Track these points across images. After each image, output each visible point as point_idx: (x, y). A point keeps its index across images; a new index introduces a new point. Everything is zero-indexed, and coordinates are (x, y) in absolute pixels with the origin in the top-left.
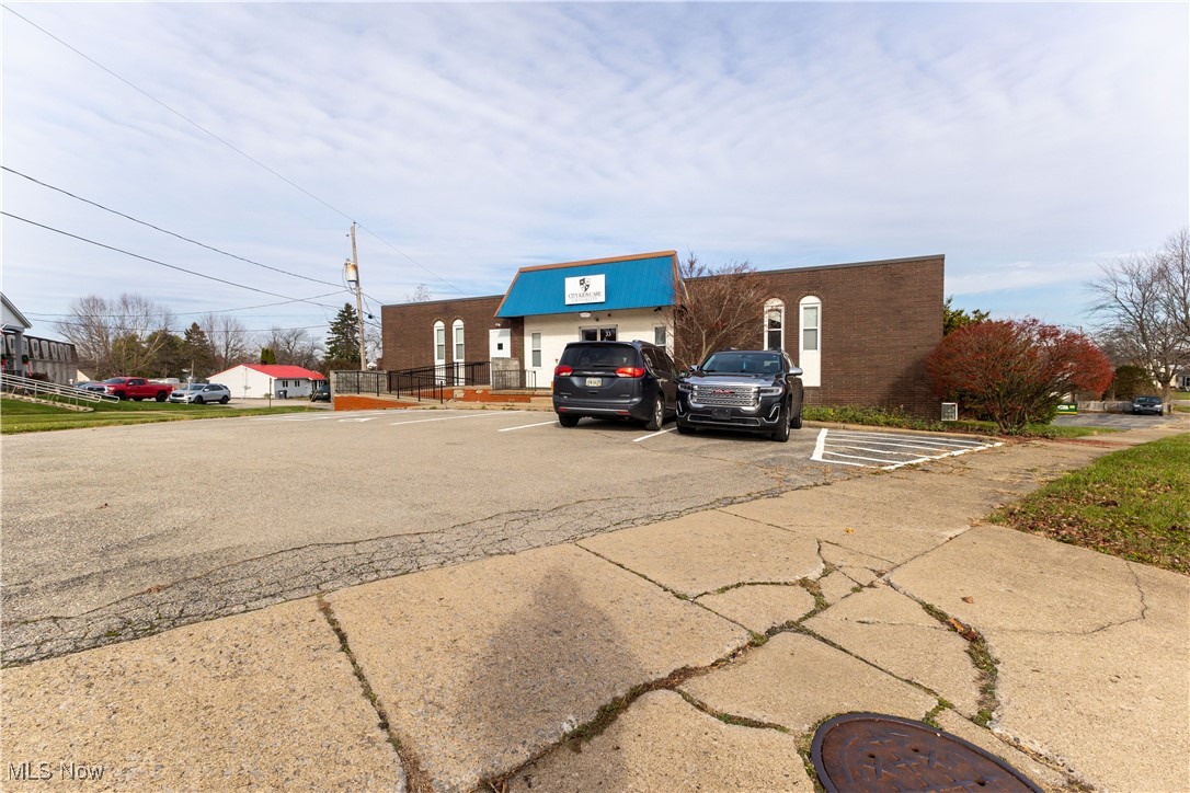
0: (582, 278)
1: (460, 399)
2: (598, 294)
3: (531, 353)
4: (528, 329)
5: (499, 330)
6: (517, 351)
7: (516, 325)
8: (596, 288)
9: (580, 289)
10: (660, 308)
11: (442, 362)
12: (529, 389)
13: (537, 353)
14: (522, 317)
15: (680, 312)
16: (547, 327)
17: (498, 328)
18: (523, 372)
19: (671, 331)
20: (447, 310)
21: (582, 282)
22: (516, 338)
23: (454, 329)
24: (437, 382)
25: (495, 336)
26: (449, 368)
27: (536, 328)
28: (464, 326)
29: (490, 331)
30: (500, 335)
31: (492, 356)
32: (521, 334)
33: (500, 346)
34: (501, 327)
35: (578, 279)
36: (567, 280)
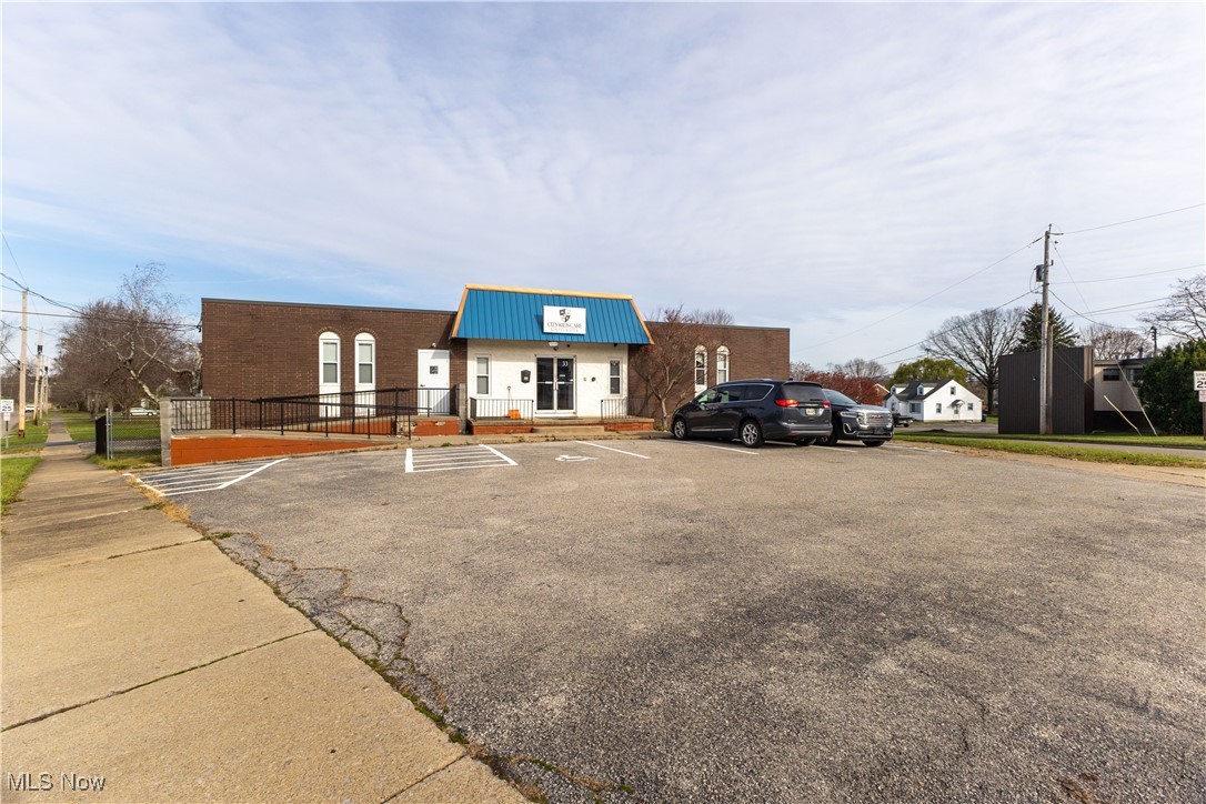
0: (562, 308)
2: (578, 326)
3: (476, 379)
4: (471, 352)
5: (433, 351)
6: (458, 376)
7: (457, 348)
8: (577, 321)
9: (560, 319)
10: (616, 344)
11: (336, 388)
12: (483, 419)
13: (483, 381)
14: (466, 339)
15: (634, 349)
16: (500, 353)
17: (432, 348)
19: (624, 368)
20: (347, 320)
21: (562, 313)
22: (458, 362)
23: (357, 344)
25: (426, 358)
26: (348, 394)
27: (483, 352)
28: (376, 341)
29: (419, 351)
30: (433, 358)
31: (421, 381)
32: (465, 357)
33: (433, 370)
34: (437, 348)
35: (557, 309)
36: (546, 308)
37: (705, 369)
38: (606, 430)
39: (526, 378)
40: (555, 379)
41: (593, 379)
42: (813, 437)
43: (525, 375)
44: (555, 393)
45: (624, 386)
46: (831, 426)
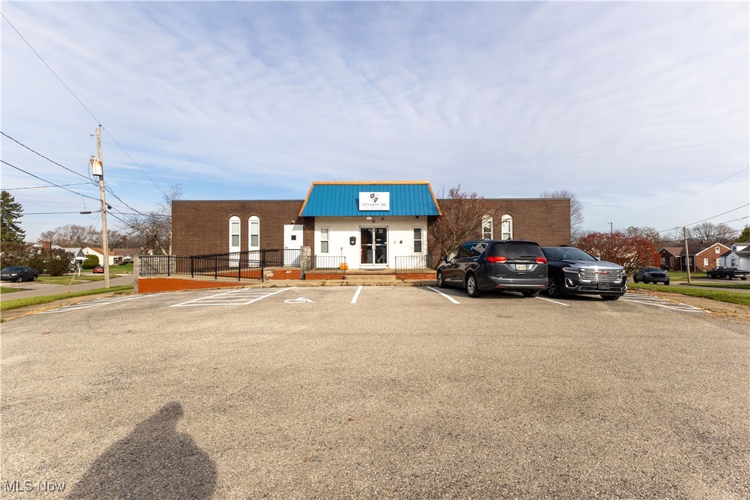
0: (372, 193)
1: (270, 278)
2: (384, 205)
3: (320, 243)
4: (317, 226)
5: (293, 226)
6: (309, 241)
7: (308, 223)
8: (383, 201)
9: (371, 201)
10: (417, 217)
11: (238, 249)
12: (319, 269)
13: (325, 244)
14: (313, 217)
15: (431, 220)
17: (292, 223)
18: (313, 257)
19: (424, 233)
20: (244, 209)
21: (372, 196)
22: (308, 232)
23: (250, 223)
24: (232, 264)
25: (289, 230)
26: (244, 253)
27: (325, 225)
28: (260, 221)
29: (285, 226)
30: (294, 229)
31: (286, 245)
32: (313, 229)
33: (294, 238)
34: (295, 224)
35: (369, 194)
36: (361, 194)
37: (492, 233)
38: (397, 278)
39: (353, 242)
40: (374, 243)
41: (401, 242)
42: (537, 289)
43: (353, 240)
44: (374, 252)
45: (424, 247)
46: (547, 279)
